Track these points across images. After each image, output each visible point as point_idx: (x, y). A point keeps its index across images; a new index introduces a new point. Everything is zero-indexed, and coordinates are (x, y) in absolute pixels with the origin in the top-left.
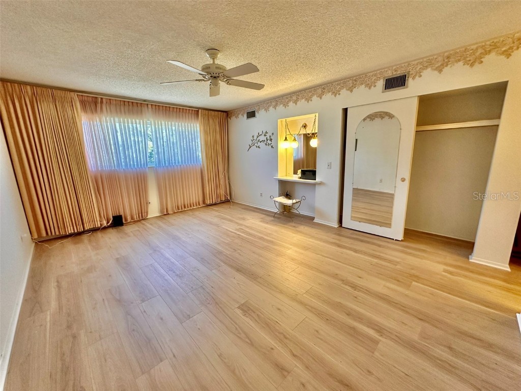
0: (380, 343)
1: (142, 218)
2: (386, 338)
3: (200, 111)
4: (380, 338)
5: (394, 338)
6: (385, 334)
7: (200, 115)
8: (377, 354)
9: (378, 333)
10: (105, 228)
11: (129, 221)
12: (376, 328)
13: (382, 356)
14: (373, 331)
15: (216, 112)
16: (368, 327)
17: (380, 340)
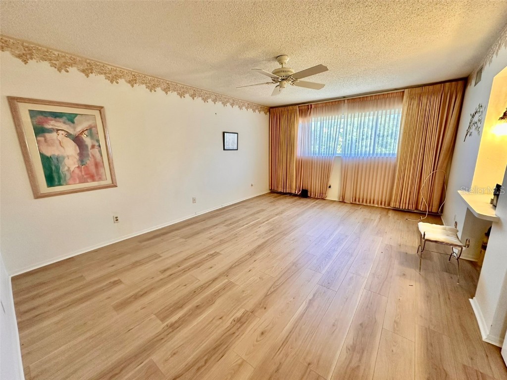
0: (161, 322)
1: (322, 198)
2: (163, 328)
3: (406, 91)
4: (165, 324)
5: (162, 336)
6: (168, 329)
7: (405, 97)
8: (153, 316)
9: (171, 324)
10: (295, 195)
11: (312, 196)
12: (176, 325)
13: (150, 320)
14: (174, 321)
15: (438, 86)
16: (180, 318)
17: (163, 323)
